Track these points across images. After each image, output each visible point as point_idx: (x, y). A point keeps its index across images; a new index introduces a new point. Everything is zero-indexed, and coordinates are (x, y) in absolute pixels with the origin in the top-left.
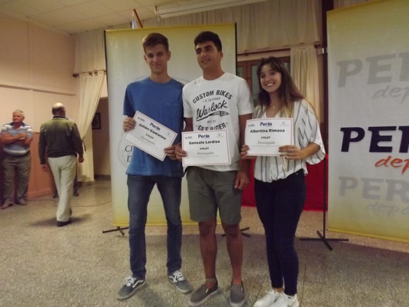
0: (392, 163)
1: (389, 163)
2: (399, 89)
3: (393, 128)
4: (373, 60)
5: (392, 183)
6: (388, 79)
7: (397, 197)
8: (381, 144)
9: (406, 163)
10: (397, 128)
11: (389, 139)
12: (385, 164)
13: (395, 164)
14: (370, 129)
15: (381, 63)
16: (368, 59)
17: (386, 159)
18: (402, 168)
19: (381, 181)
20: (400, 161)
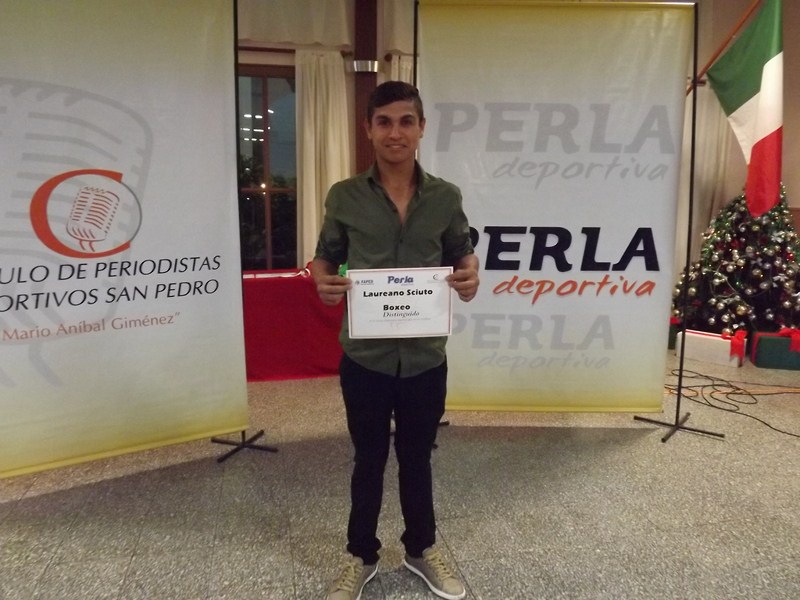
0: (519, 287)
1: (513, 289)
2: (533, 166)
3: (521, 230)
4: (496, 109)
5: (517, 320)
6: (518, 146)
7: (524, 342)
8: (504, 256)
9: (538, 286)
10: (528, 230)
11: (515, 247)
12: (508, 289)
13: (523, 290)
14: (488, 230)
15: (507, 116)
16: (488, 106)
17: (510, 280)
18: (533, 295)
19: (501, 317)
20: (530, 284)
